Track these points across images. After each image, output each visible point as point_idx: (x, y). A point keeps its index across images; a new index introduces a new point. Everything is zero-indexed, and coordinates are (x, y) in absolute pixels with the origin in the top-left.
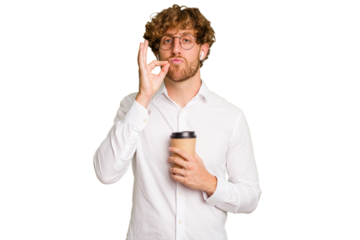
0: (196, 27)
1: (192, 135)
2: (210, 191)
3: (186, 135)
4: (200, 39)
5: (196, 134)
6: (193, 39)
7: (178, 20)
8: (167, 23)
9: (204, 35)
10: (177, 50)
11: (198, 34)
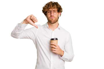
0: (58, 8)
1: (57, 39)
2: (62, 55)
3: (55, 39)
4: (59, 11)
5: (58, 39)
6: (57, 11)
7: (52, 6)
8: (49, 7)
9: (60, 10)
10: (52, 15)
11: (58, 10)
